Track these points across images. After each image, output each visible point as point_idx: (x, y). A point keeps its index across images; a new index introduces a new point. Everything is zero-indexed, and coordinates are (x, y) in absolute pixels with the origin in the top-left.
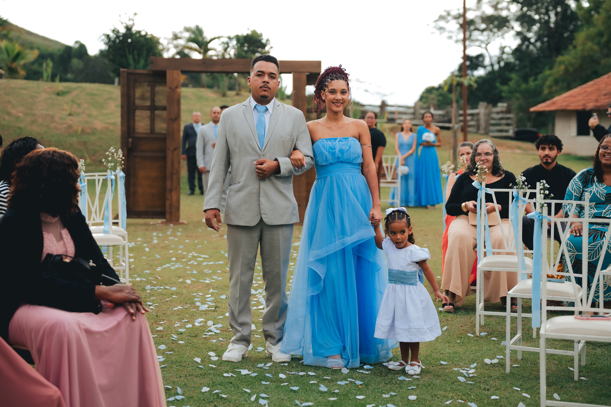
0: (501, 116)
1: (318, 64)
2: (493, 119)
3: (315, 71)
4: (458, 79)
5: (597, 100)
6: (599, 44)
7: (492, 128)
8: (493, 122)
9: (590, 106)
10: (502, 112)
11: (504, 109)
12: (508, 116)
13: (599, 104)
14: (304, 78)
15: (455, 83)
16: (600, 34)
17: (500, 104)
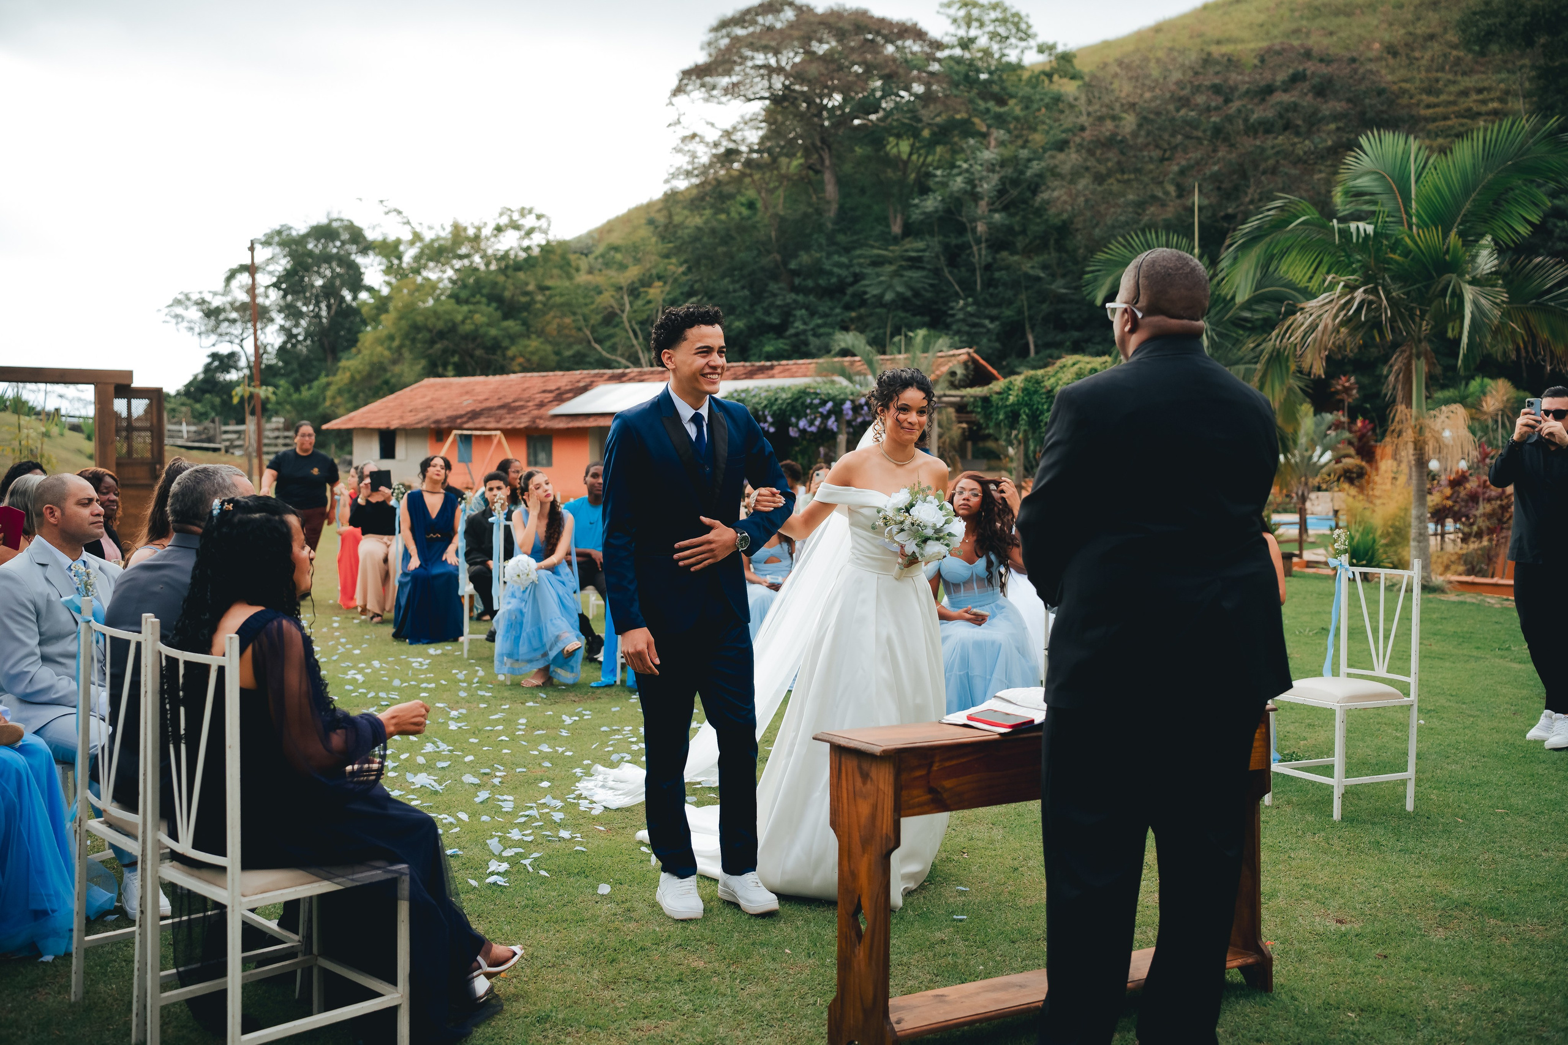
0: (276, 434)
1: (130, 374)
2: (268, 438)
3: (125, 382)
4: (252, 389)
5: (401, 417)
6: (389, 348)
7: (265, 449)
8: (266, 441)
9: (395, 424)
10: (278, 429)
11: (281, 426)
12: (287, 434)
13: (405, 422)
14: (112, 389)
15: (247, 395)
16: (391, 338)
17: (274, 419)
